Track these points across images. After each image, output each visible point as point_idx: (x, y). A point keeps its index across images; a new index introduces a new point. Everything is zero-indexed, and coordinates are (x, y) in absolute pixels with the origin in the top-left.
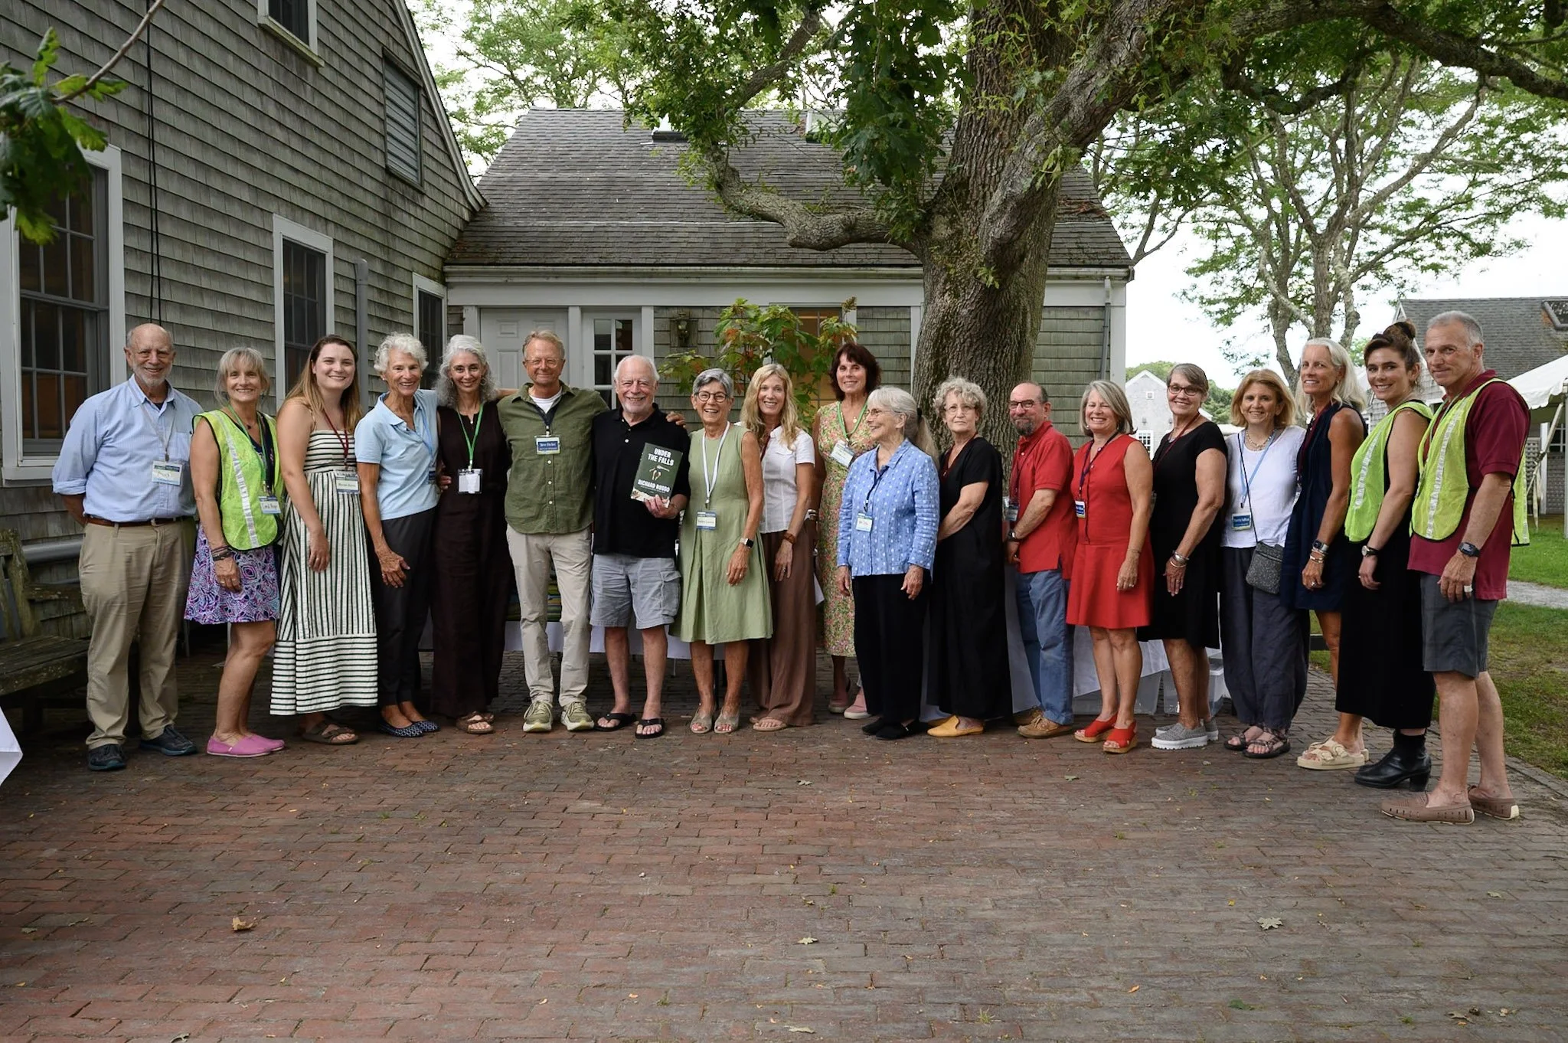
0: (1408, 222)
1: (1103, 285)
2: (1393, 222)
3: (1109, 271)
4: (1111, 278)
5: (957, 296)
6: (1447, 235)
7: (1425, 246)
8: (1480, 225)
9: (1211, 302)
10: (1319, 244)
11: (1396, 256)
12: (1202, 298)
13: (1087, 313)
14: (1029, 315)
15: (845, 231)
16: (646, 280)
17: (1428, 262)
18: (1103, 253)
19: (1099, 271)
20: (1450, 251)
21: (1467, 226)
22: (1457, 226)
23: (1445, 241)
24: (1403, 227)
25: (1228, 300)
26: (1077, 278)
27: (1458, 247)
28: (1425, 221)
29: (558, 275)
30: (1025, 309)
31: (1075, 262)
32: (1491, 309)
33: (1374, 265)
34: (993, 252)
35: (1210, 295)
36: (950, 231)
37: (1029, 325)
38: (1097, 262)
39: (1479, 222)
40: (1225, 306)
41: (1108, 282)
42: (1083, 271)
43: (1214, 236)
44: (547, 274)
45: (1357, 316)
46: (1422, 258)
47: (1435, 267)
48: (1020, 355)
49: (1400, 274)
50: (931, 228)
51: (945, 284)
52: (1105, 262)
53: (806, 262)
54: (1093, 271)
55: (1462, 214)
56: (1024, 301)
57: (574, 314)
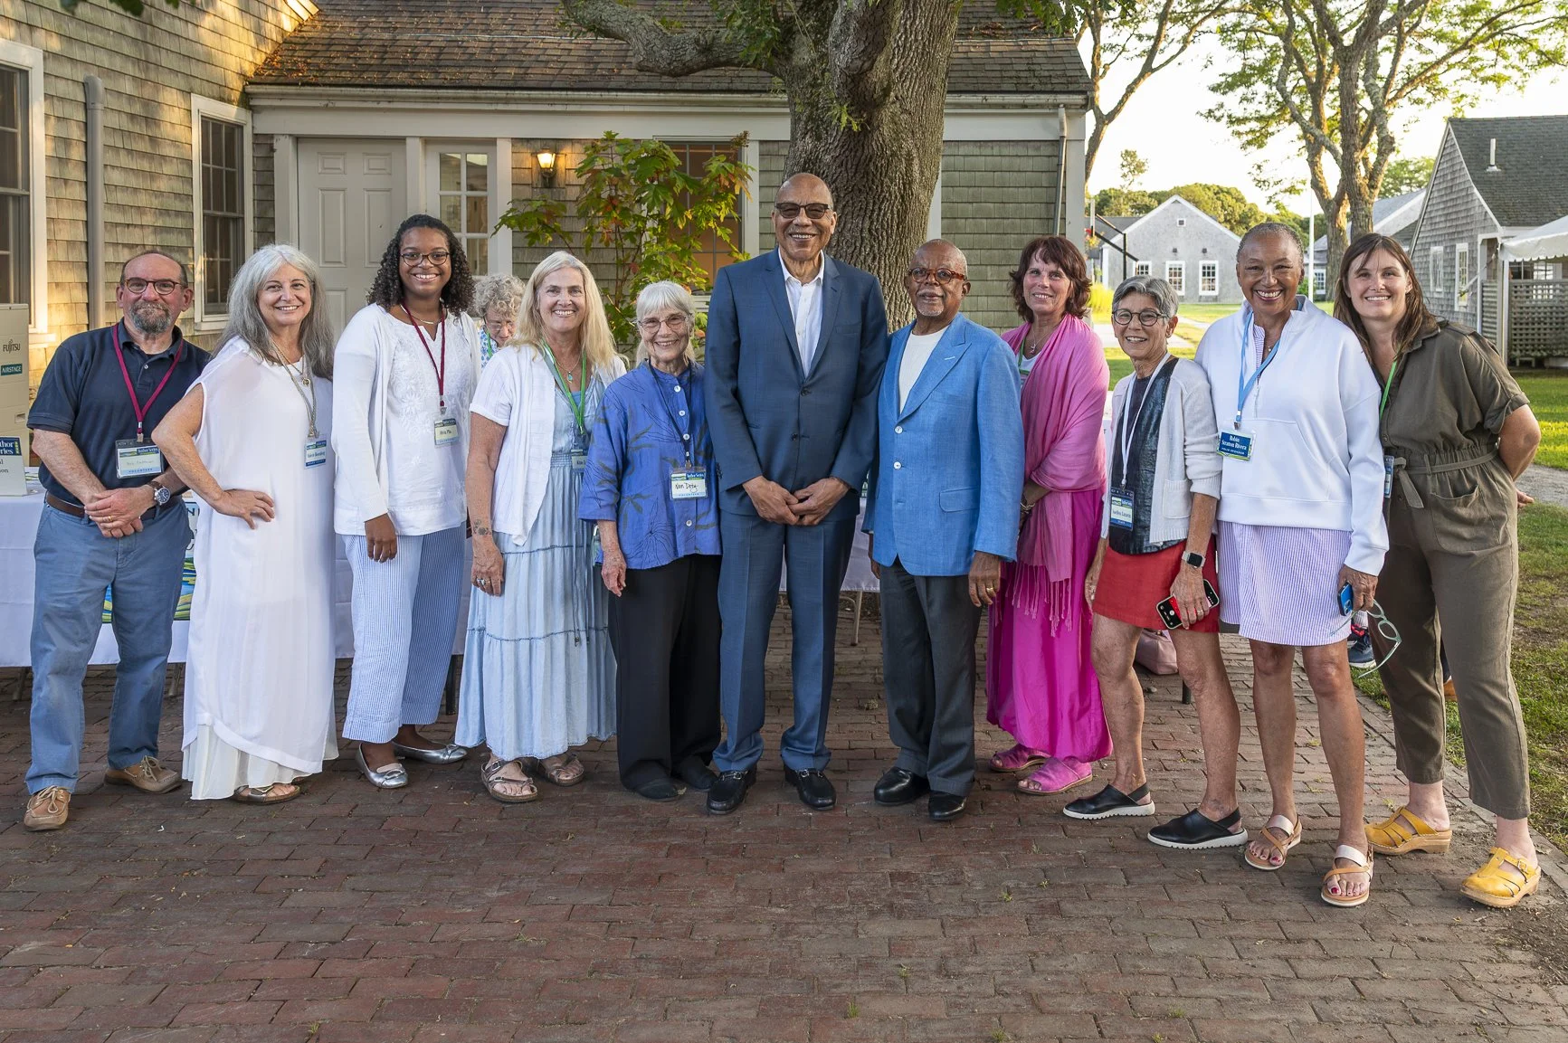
0: (1466, 28)
1: (1056, 115)
2: (1447, 29)
3: (1062, 98)
4: (1065, 106)
5: (819, 138)
6: (1510, 42)
7: (1484, 53)
8: (1551, 30)
9: (1240, 121)
10: (1346, 58)
11: (1450, 67)
12: (1230, 116)
13: (1038, 149)
14: (916, 161)
15: (700, 52)
16: (501, 107)
17: (1489, 72)
18: (1058, 77)
19: (1051, 98)
20: (1515, 59)
21: (1534, 32)
22: (1521, 32)
23: (1508, 49)
24: (1462, 34)
25: (1260, 119)
26: (1025, 106)
27: (1523, 56)
28: (1483, 27)
29: (391, 99)
30: (909, 154)
31: (1023, 88)
32: (1556, 128)
33: (1424, 76)
34: (845, 84)
35: (1239, 113)
36: (814, 55)
37: (917, 175)
38: (1049, 87)
39: (1548, 26)
40: (1254, 125)
41: (1062, 111)
42: (1031, 99)
43: (1243, 47)
44: (378, 98)
45: (1392, 141)
46: (1483, 68)
47: (1497, 79)
48: (905, 212)
49: (1457, 88)
50: (791, 51)
51: (806, 123)
52: (1058, 88)
53: (697, 86)
54: (1043, 98)
55: (1530, 19)
56: (908, 144)
57: (414, 147)
